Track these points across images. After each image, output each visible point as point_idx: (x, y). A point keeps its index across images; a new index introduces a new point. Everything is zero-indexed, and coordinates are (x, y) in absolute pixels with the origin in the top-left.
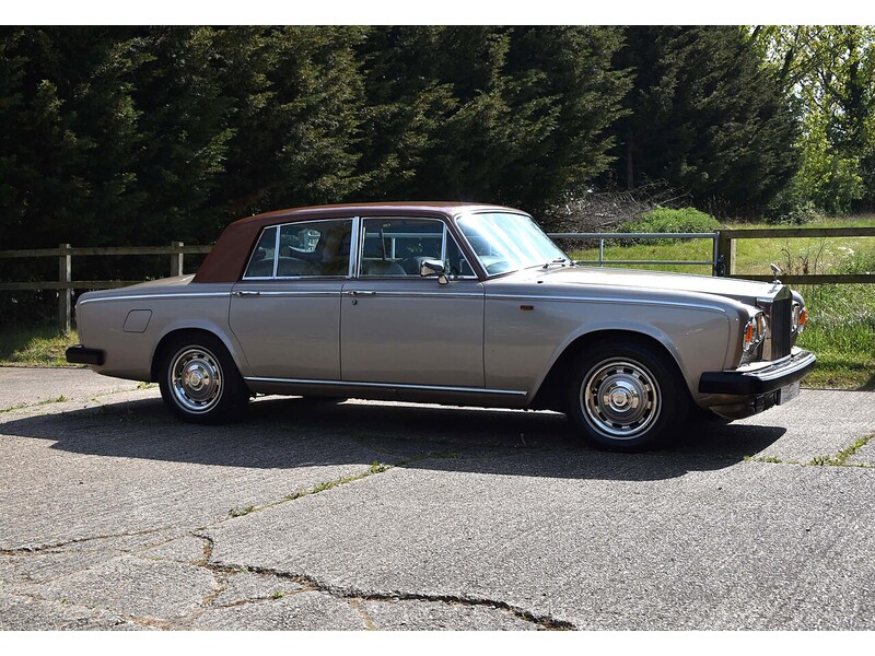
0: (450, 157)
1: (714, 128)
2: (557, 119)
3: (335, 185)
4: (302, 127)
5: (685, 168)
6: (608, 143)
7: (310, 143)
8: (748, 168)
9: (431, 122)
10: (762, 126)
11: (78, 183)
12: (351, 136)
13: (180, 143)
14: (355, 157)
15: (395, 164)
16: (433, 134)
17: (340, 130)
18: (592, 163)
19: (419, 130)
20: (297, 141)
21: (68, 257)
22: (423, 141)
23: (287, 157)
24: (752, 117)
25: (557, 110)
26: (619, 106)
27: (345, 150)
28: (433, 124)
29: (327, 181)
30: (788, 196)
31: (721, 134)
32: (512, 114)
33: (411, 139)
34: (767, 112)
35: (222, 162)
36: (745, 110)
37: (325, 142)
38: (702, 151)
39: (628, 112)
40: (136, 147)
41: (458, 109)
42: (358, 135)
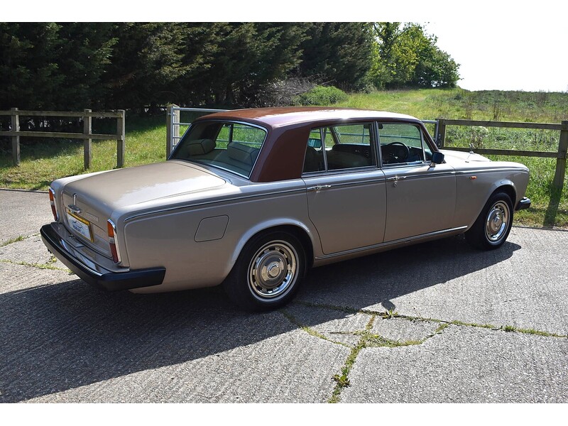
0: (227, 57)
1: (339, 47)
2: (279, 39)
3: (170, 72)
4: (153, 38)
5: (327, 67)
6: (300, 53)
7: (157, 48)
8: (351, 67)
9: (218, 38)
10: (359, 48)
11: (22, 69)
12: (180, 45)
13: (84, 46)
14: (180, 56)
15: (201, 61)
16: (220, 45)
17: (172, 41)
18: (292, 63)
19: (212, 42)
20: (150, 46)
21: (17, 116)
22: (215, 49)
23: (145, 56)
24: (355, 43)
25: (279, 35)
26: (305, 35)
27: (175, 52)
28: (219, 39)
29: (166, 70)
30: (363, 80)
31: (343, 51)
32: (258, 36)
33: (209, 47)
34: (361, 41)
35: (109, 58)
36: (352, 39)
37: (166, 48)
38: (333, 58)
39: (310, 38)
40: (58, 47)
41: (231, 31)
42: (182, 44)
